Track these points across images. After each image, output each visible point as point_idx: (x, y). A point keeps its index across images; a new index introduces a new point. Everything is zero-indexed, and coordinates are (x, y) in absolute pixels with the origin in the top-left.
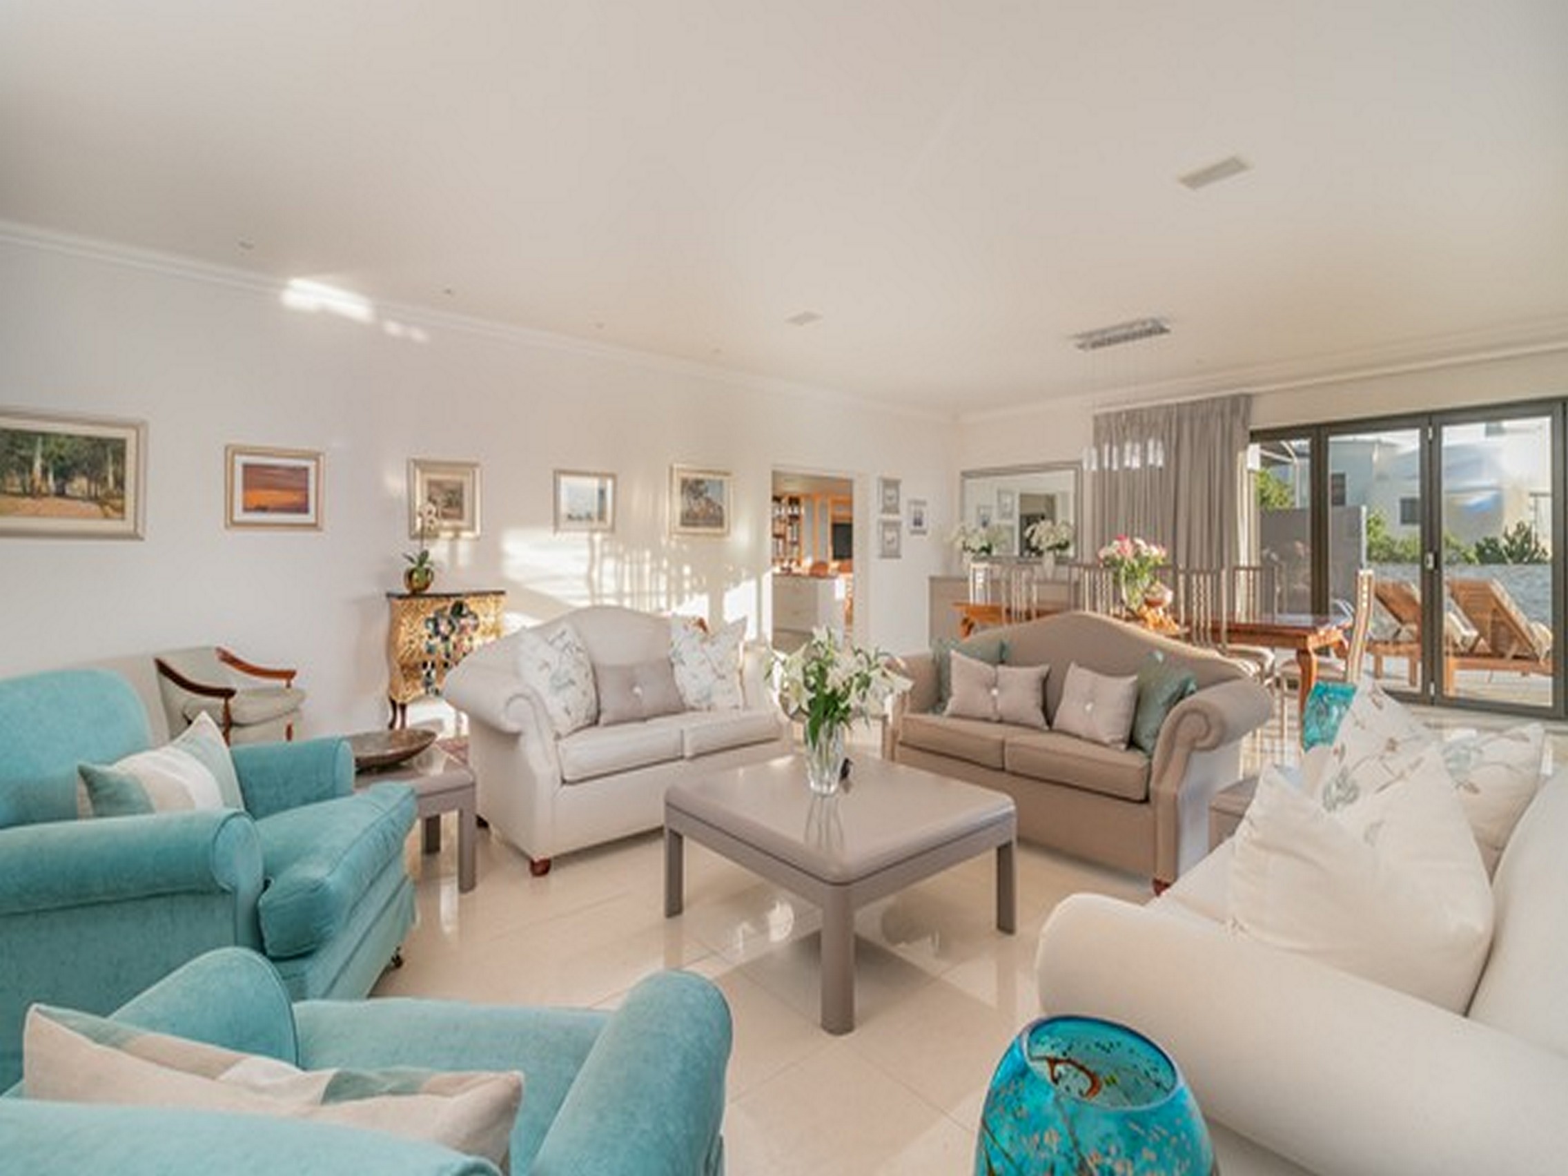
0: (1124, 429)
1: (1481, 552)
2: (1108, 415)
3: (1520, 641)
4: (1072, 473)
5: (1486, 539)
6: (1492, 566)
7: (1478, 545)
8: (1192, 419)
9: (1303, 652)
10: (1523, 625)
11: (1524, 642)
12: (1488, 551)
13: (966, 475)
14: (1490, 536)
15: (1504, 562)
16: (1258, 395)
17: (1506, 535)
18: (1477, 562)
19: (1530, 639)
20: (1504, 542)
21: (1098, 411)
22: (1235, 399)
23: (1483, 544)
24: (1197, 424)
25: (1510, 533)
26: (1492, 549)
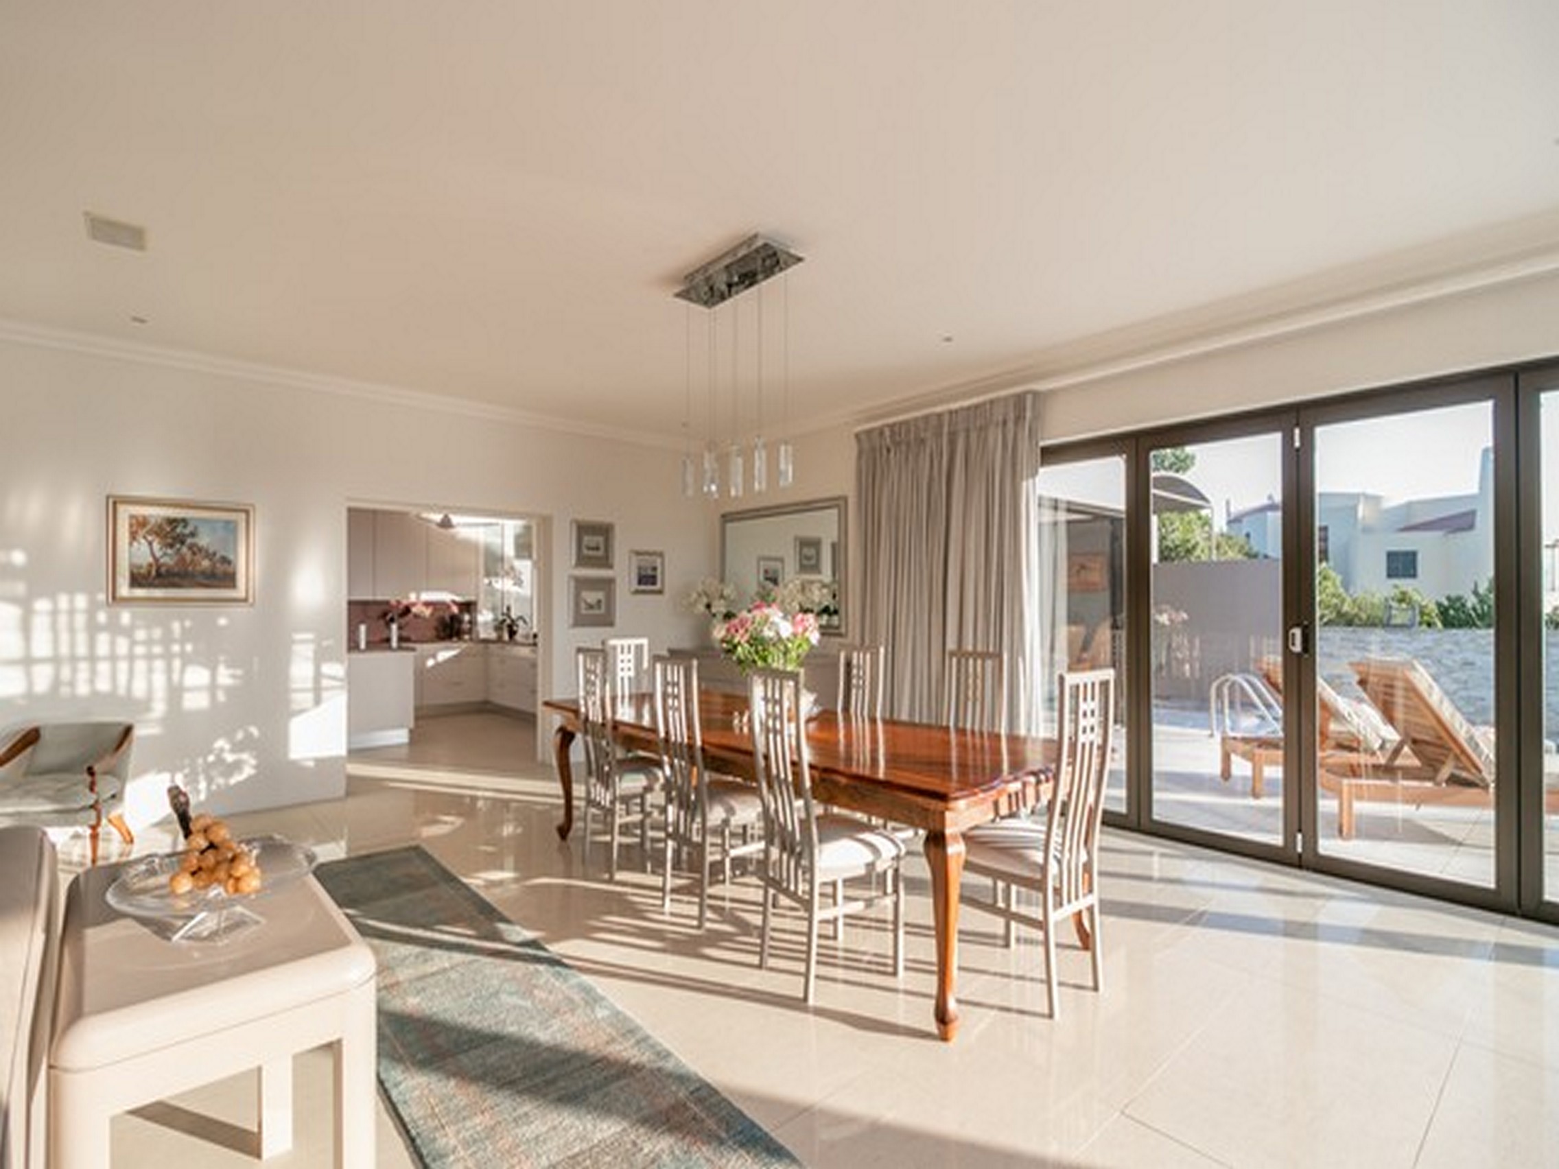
0: (889, 450)
1: (1443, 612)
2: (869, 432)
3: (1457, 758)
4: (835, 511)
5: (1449, 598)
6: (1454, 631)
7: (1439, 605)
8: (968, 431)
9: (936, 840)
10: (1462, 736)
11: (1463, 758)
12: (1452, 612)
13: (726, 518)
14: (1453, 594)
15: (1474, 625)
16: (1052, 393)
17: (1476, 593)
18: (1439, 625)
19: (1474, 756)
20: (1471, 601)
21: (859, 429)
22: (1019, 401)
23: (1446, 603)
24: (974, 436)
25: (1481, 590)
26: (1456, 610)
